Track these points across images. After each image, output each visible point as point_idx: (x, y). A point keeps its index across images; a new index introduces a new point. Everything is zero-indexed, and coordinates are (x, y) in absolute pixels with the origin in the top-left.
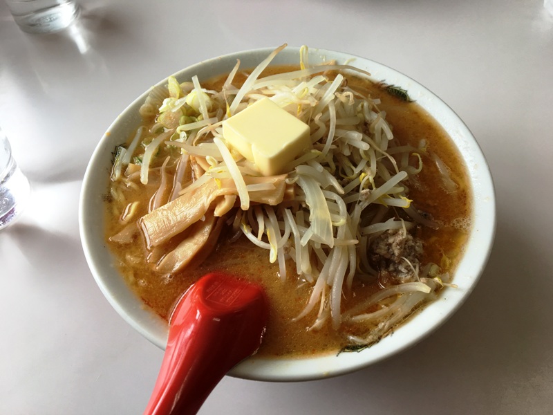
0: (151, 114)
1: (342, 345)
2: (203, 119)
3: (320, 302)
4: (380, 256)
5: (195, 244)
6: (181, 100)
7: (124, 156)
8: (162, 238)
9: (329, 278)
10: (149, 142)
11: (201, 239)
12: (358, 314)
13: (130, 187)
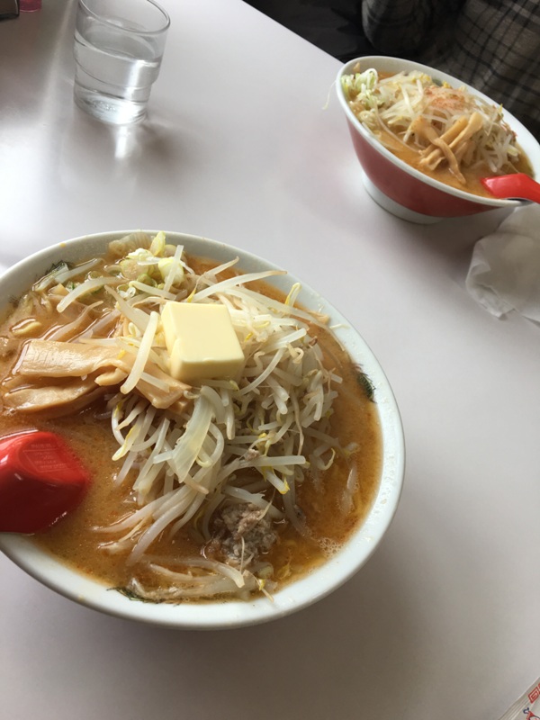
0: (119, 253)
1: (121, 583)
2: (162, 289)
3: (133, 528)
4: (224, 523)
5: (59, 396)
6: (156, 259)
7: (62, 274)
8: (33, 371)
9: (158, 512)
10: (95, 277)
11: (68, 395)
12: (159, 565)
13: (44, 305)
